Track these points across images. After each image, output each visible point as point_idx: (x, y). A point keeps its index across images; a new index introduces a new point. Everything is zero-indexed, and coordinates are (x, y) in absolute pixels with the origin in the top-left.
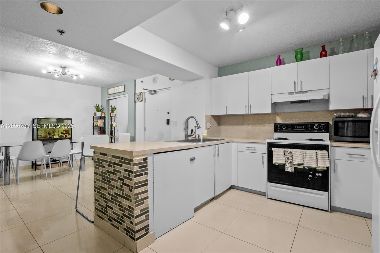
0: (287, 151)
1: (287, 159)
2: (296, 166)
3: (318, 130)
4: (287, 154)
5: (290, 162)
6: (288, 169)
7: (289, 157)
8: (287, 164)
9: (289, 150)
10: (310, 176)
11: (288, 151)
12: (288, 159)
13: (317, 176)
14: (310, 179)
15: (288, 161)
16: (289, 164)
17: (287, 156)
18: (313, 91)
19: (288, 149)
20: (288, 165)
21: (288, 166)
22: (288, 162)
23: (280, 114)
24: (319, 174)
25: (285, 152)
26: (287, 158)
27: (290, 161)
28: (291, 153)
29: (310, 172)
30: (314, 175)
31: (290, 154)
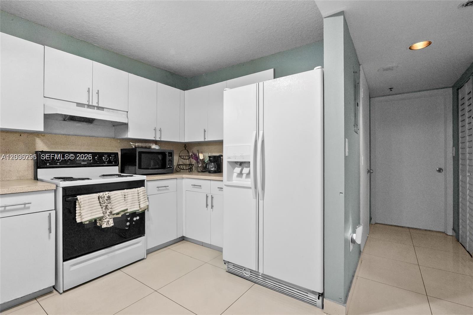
0: (104, 196)
1: (105, 209)
2: (115, 216)
3: (107, 163)
4: (104, 201)
5: (110, 213)
6: (109, 224)
7: (108, 204)
8: (107, 217)
9: (106, 194)
10: (128, 224)
11: (106, 196)
12: (107, 208)
13: (134, 221)
14: (127, 228)
15: (107, 211)
16: (109, 215)
17: (104, 203)
18: (111, 110)
19: (104, 193)
20: (109, 217)
21: (108, 219)
22: (107, 213)
23: (44, 136)
24: (136, 218)
25: (101, 198)
26: (104, 207)
27: (109, 211)
28: (109, 197)
29: (128, 219)
30: (131, 221)
31: (108, 200)
